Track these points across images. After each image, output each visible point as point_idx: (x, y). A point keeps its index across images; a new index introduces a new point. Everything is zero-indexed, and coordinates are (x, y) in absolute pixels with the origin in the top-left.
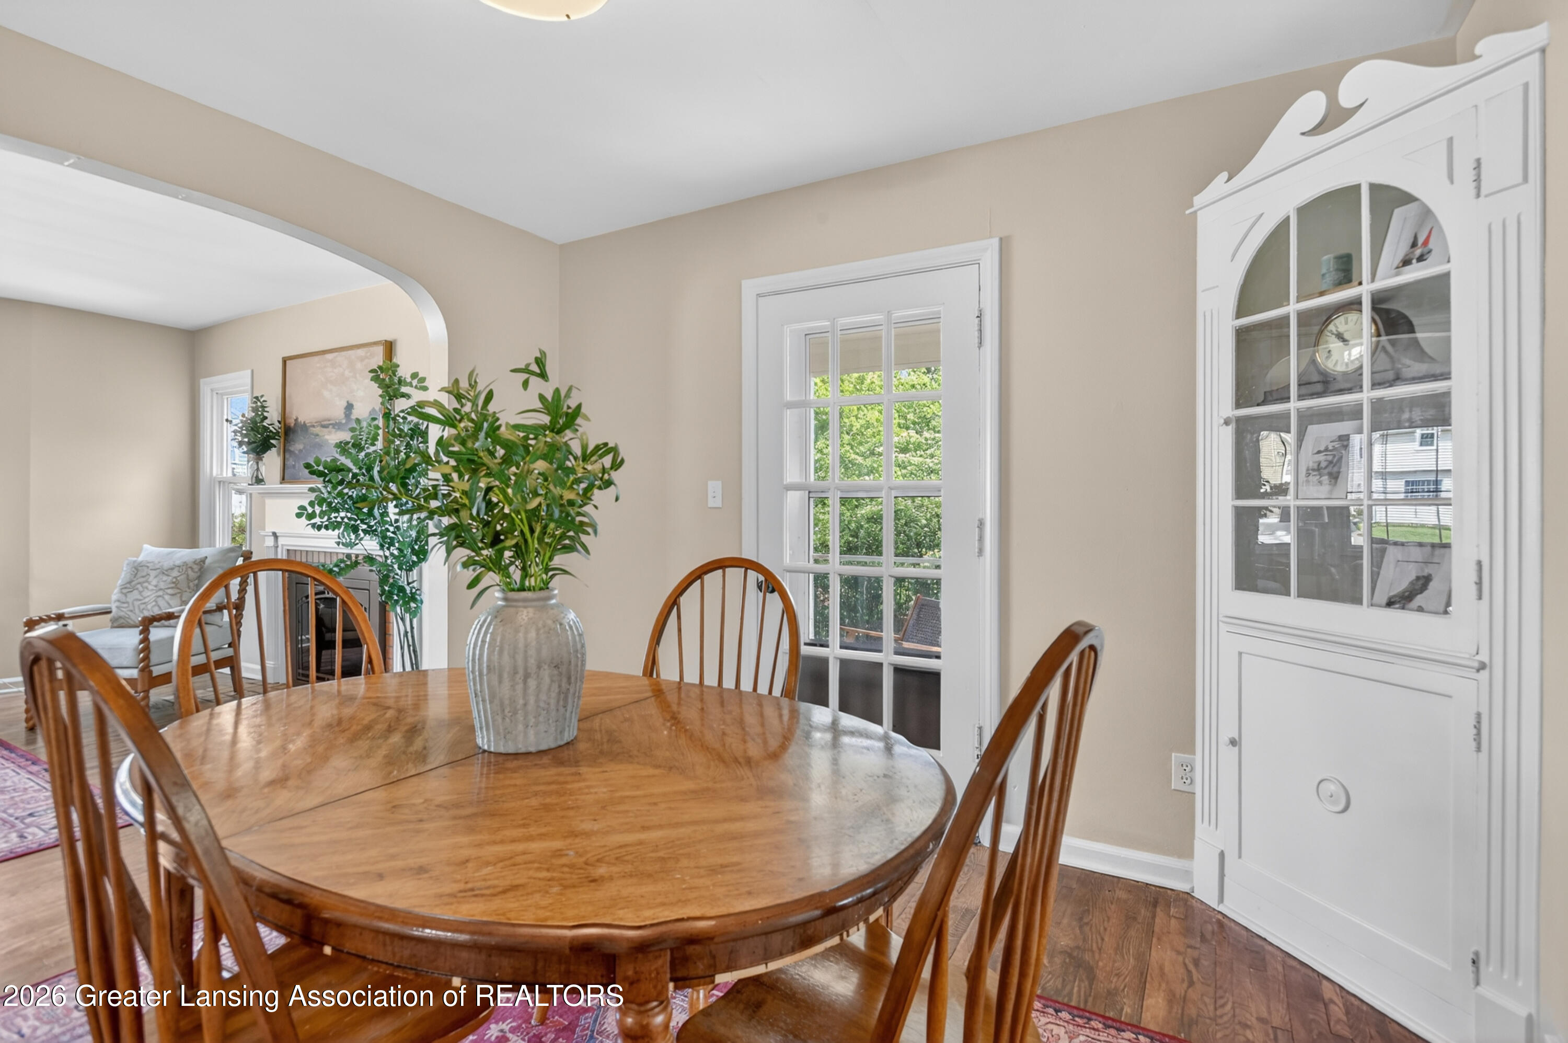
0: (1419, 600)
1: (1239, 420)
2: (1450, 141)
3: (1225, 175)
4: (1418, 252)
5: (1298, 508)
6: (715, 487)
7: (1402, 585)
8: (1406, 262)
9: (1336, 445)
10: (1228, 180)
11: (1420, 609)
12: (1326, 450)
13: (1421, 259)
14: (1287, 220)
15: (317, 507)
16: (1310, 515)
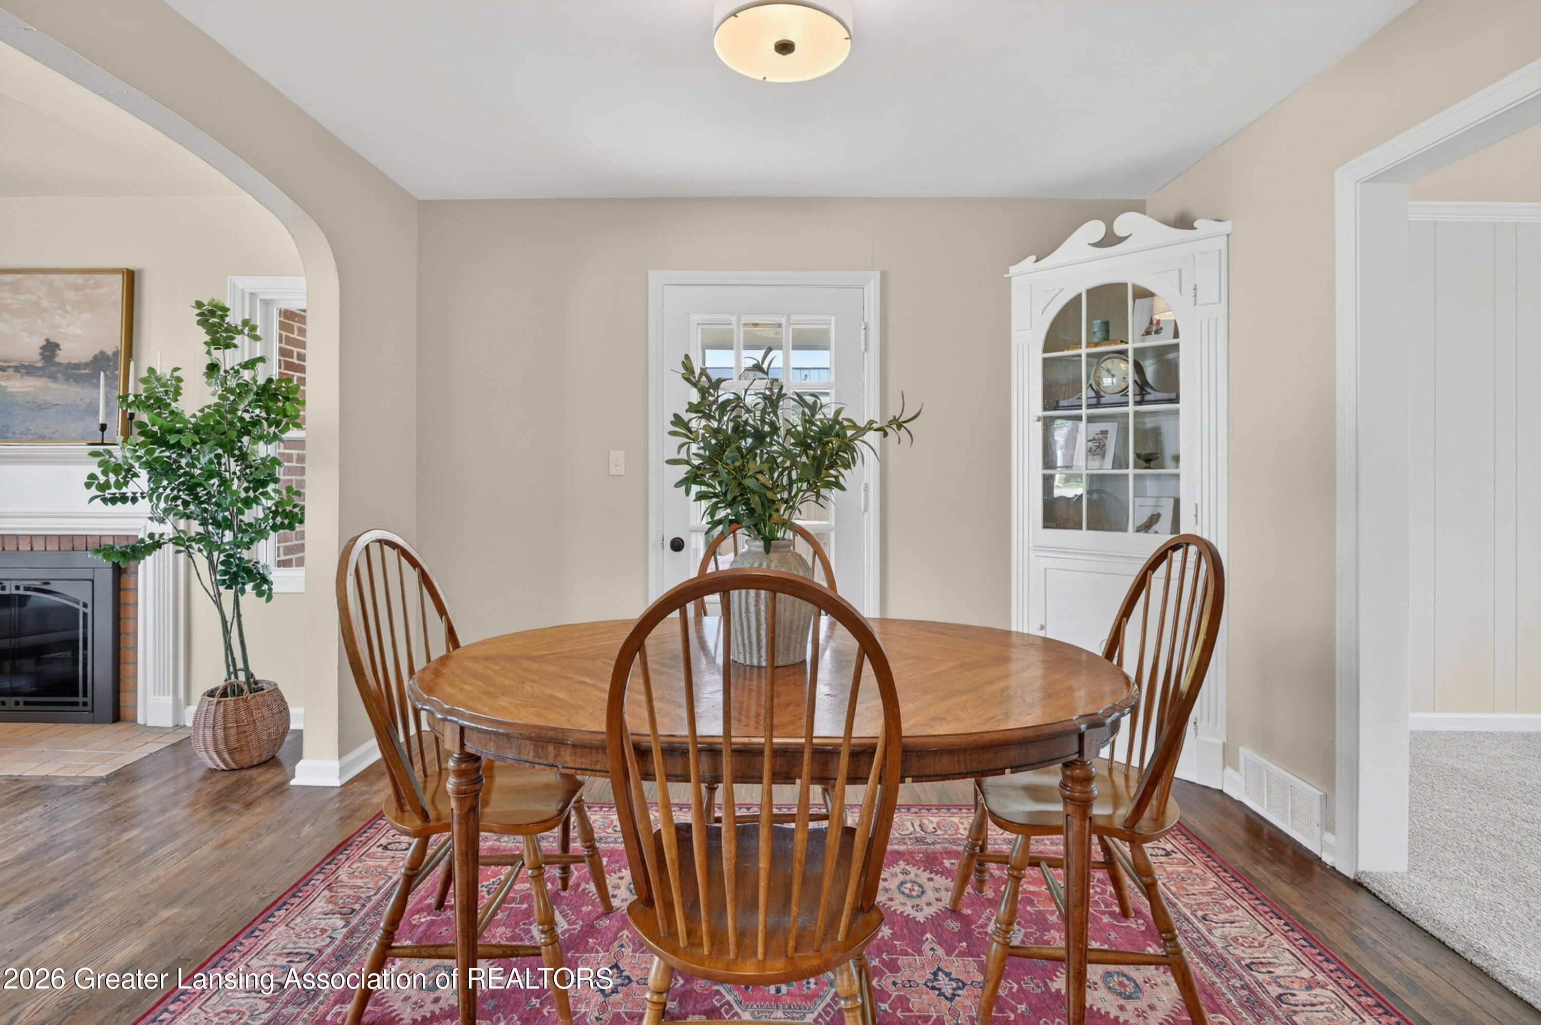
0: (1155, 527)
1: (1045, 418)
2: (1180, 270)
3: (1034, 258)
4: (1154, 328)
5: (1087, 475)
6: (617, 457)
7: (1144, 519)
8: (1148, 333)
9: (1100, 436)
10: (1036, 261)
11: (1156, 532)
12: (1094, 439)
13: (1157, 332)
14: (1080, 296)
15: (111, 475)
16: (1092, 478)
